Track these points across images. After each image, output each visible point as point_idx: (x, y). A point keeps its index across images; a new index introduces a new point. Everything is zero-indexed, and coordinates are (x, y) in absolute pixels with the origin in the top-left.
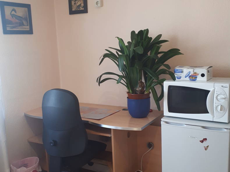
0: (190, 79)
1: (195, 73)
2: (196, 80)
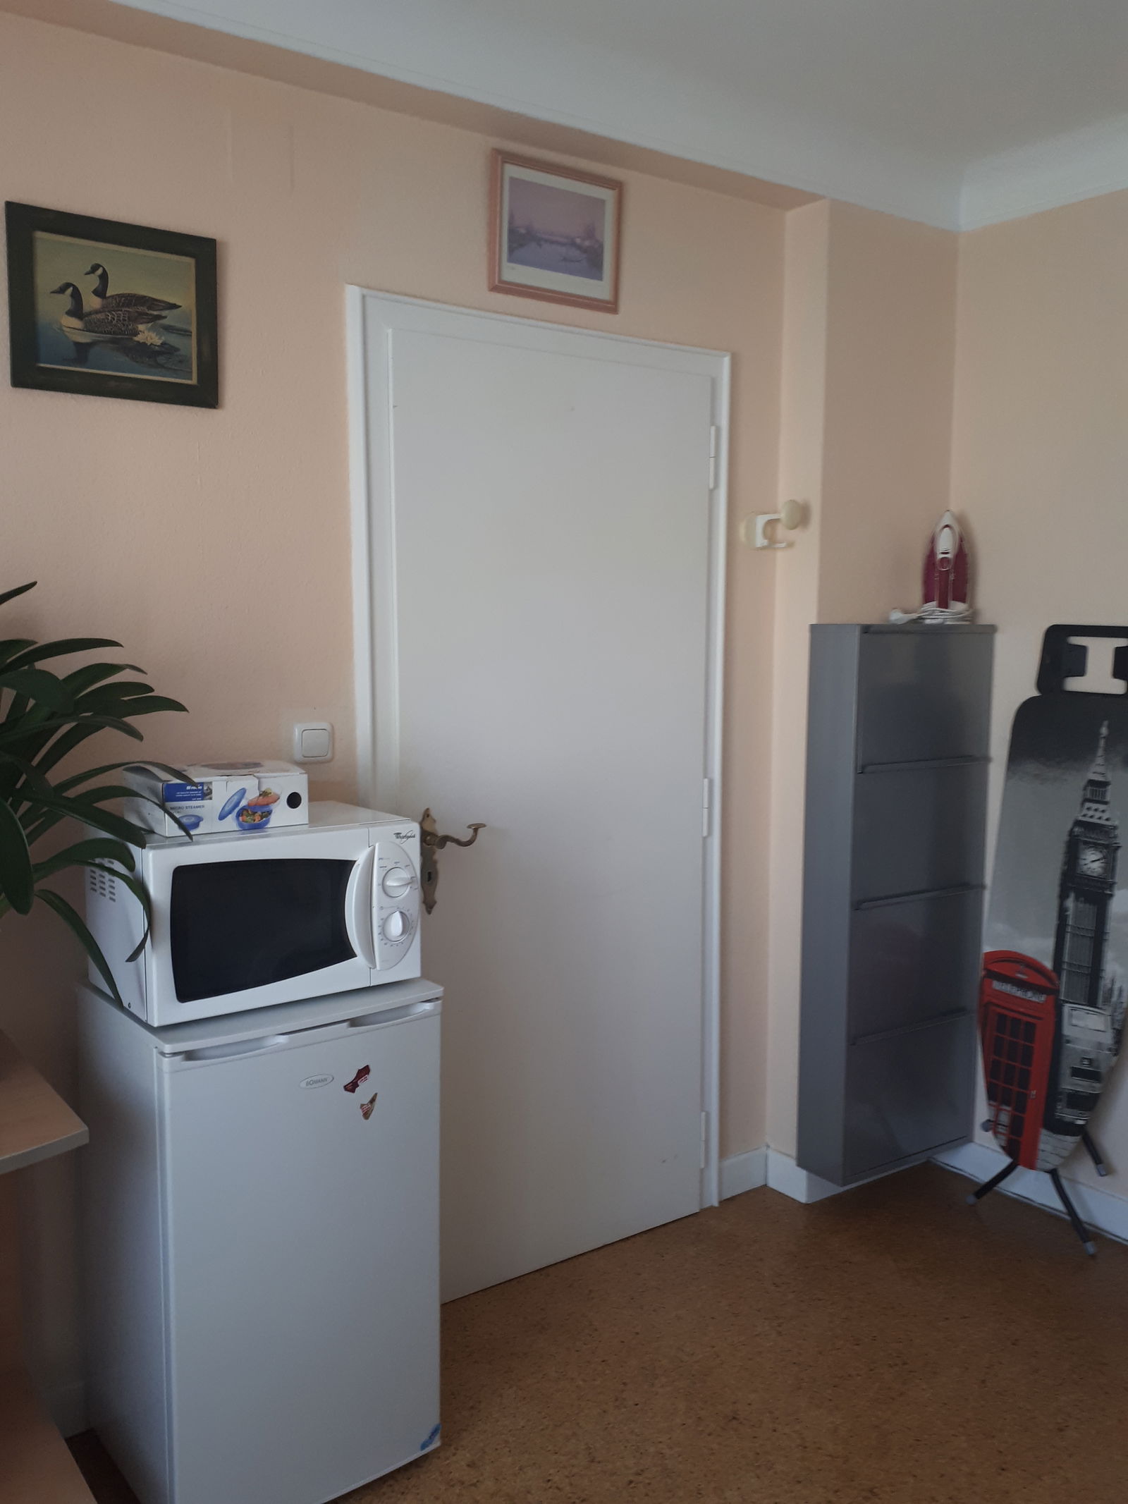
0: (240, 825)
1: (264, 794)
2: (267, 822)
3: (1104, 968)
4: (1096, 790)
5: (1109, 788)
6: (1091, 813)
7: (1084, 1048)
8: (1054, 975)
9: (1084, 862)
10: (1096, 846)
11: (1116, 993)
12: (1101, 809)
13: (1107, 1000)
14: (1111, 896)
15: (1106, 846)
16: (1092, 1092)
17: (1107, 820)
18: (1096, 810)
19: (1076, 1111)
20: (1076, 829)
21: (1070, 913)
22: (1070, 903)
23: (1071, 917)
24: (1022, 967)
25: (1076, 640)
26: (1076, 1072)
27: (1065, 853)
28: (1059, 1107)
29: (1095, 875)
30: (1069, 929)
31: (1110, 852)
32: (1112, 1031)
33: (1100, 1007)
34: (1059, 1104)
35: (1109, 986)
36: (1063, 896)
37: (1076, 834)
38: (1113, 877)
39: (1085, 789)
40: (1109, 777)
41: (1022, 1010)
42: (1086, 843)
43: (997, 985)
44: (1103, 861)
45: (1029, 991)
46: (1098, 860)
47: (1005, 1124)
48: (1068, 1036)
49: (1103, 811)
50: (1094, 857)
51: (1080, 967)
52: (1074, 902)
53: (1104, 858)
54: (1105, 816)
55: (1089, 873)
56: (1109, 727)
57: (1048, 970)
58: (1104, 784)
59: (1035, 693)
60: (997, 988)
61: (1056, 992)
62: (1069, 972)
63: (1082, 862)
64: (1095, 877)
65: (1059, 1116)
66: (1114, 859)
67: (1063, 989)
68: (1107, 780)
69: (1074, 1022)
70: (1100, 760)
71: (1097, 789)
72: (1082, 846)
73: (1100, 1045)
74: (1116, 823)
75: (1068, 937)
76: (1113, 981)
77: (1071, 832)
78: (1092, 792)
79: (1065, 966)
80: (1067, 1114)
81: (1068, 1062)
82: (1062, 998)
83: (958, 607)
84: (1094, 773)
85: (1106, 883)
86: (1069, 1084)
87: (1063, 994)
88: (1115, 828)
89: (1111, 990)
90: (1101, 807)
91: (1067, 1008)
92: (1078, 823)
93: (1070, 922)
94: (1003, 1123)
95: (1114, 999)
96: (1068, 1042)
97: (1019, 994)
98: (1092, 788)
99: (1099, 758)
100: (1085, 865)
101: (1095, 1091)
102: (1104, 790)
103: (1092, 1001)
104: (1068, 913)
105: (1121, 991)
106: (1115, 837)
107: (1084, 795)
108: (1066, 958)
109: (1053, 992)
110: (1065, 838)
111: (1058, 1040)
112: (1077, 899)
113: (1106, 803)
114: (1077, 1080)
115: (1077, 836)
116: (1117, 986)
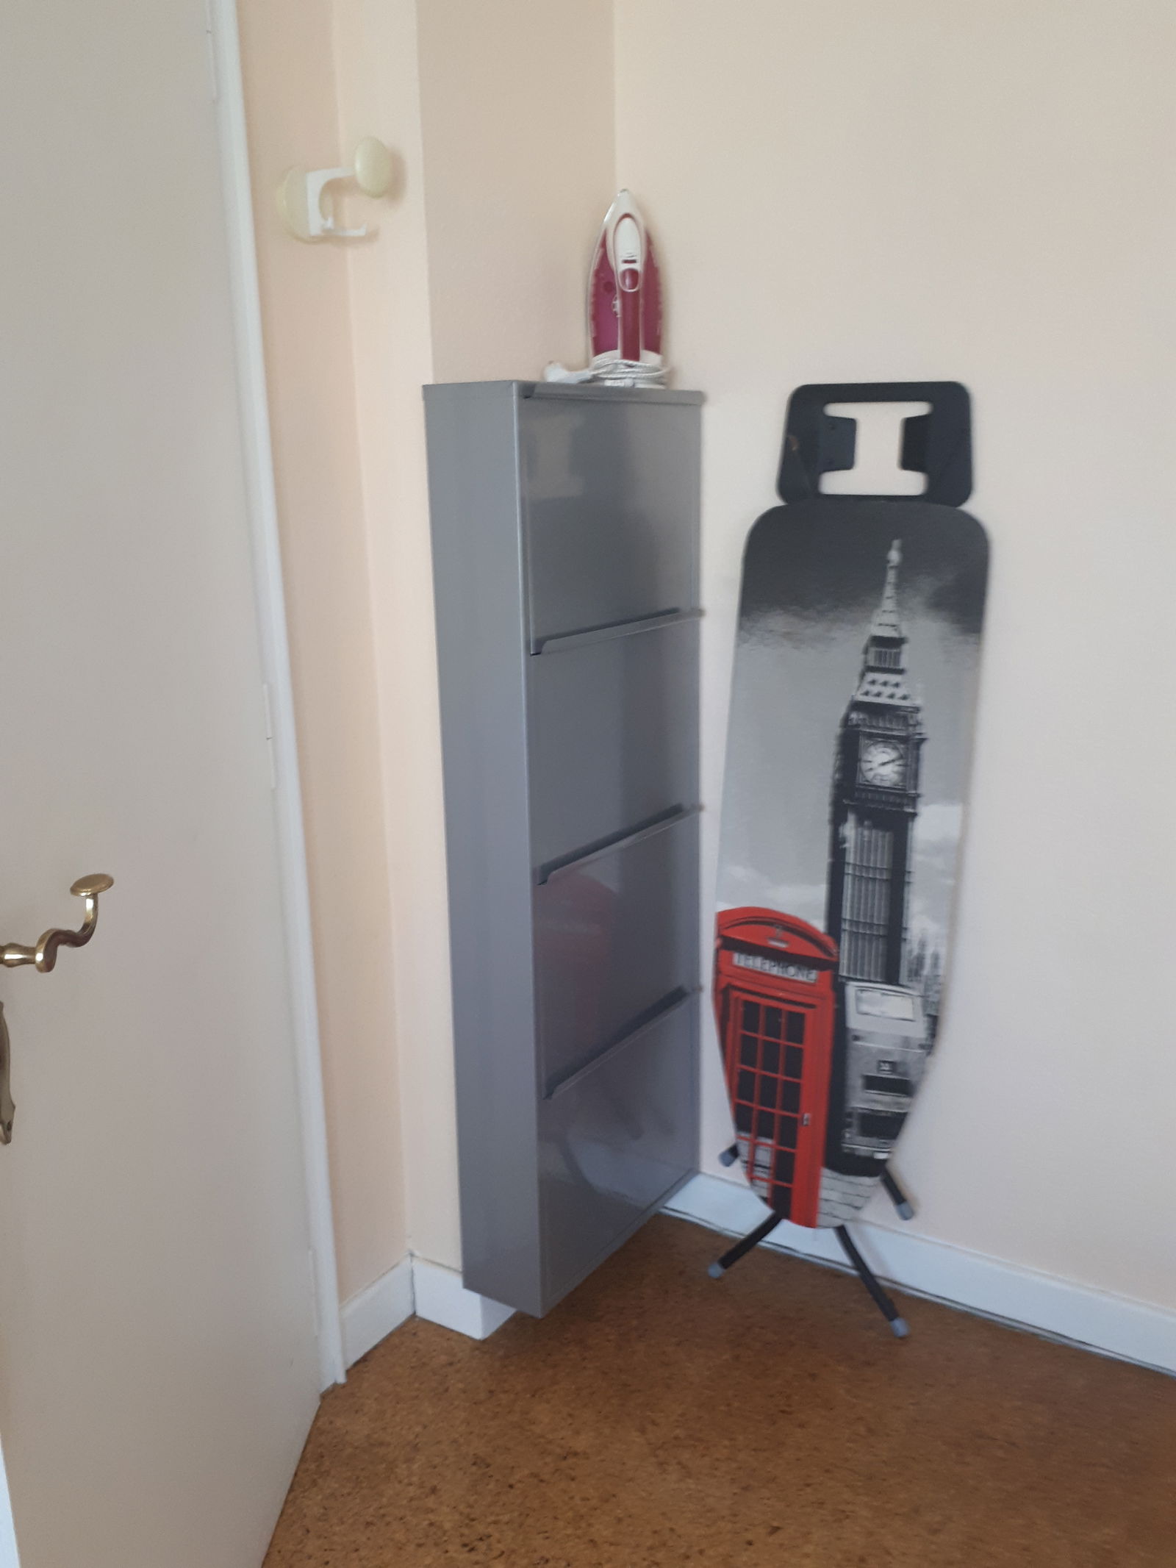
3: (909, 926)
4: (886, 653)
5: (905, 647)
6: (875, 689)
7: (882, 1046)
8: (829, 941)
9: (869, 766)
10: (886, 739)
11: (928, 962)
12: (894, 682)
13: (915, 972)
14: (914, 815)
15: (904, 740)
16: (897, 1111)
17: (904, 698)
18: (885, 684)
19: (874, 1141)
20: (854, 716)
21: (850, 845)
22: (849, 830)
23: (852, 850)
24: (779, 932)
25: (837, 410)
26: (872, 1083)
27: (838, 753)
28: (848, 1135)
29: (887, 784)
30: (849, 870)
31: (910, 747)
32: (926, 1019)
33: (904, 983)
34: (847, 1130)
35: (916, 952)
36: (837, 820)
37: (854, 722)
38: (916, 787)
39: (866, 651)
40: (905, 632)
41: (781, 994)
42: (871, 736)
43: (740, 960)
44: (898, 763)
45: (791, 965)
46: (893, 761)
47: (768, 1165)
48: (856, 1030)
49: (897, 685)
50: (886, 758)
51: (871, 925)
52: (856, 828)
53: (901, 757)
54: (900, 692)
55: (877, 782)
56: (903, 550)
57: (818, 932)
58: (897, 643)
59: (776, 502)
60: (742, 964)
61: (835, 966)
62: (852, 934)
63: (865, 766)
64: (888, 788)
65: (847, 1148)
66: (917, 759)
67: (844, 961)
68: (903, 636)
69: (865, 1008)
70: (888, 604)
71: (887, 650)
72: (863, 742)
73: (906, 1042)
74: (918, 702)
75: (848, 882)
76: (923, 945)
77: (846, 719)
78: (880, 656)
79: (846, 926)
80: (860, 1145)
81: (858, 1069)
82: (845, 974)
83: (649, 359)
84: (880, 625)
85: (907, 796)
86: (862, 1100)
87: (845, 969)
88: (917, 710)
89: (920, 960)
90: (893, 678)
91: (851, 989)
92: (856, 706)
93: (850, 858)
94: (764, 1164)
95: (926, 971)
96: (857, 1038)
97: (775, 971)
98: (877, 649)
99: (889, 601)
100: (871, 769)
101: (902, 1109)
102: (898, 650)
103: (891, 975)
104: (846, 845)
105: (936, 958)
106: (918, 724)
107: (866, 662)
108: (847, 914)
109: (828, 965)
110: (837, 730)
111: (841, 1036)
112: (860, 822)
113: (901, 672)
114: (873, 1094)
115: (858, 726)
116: (929, 952)
